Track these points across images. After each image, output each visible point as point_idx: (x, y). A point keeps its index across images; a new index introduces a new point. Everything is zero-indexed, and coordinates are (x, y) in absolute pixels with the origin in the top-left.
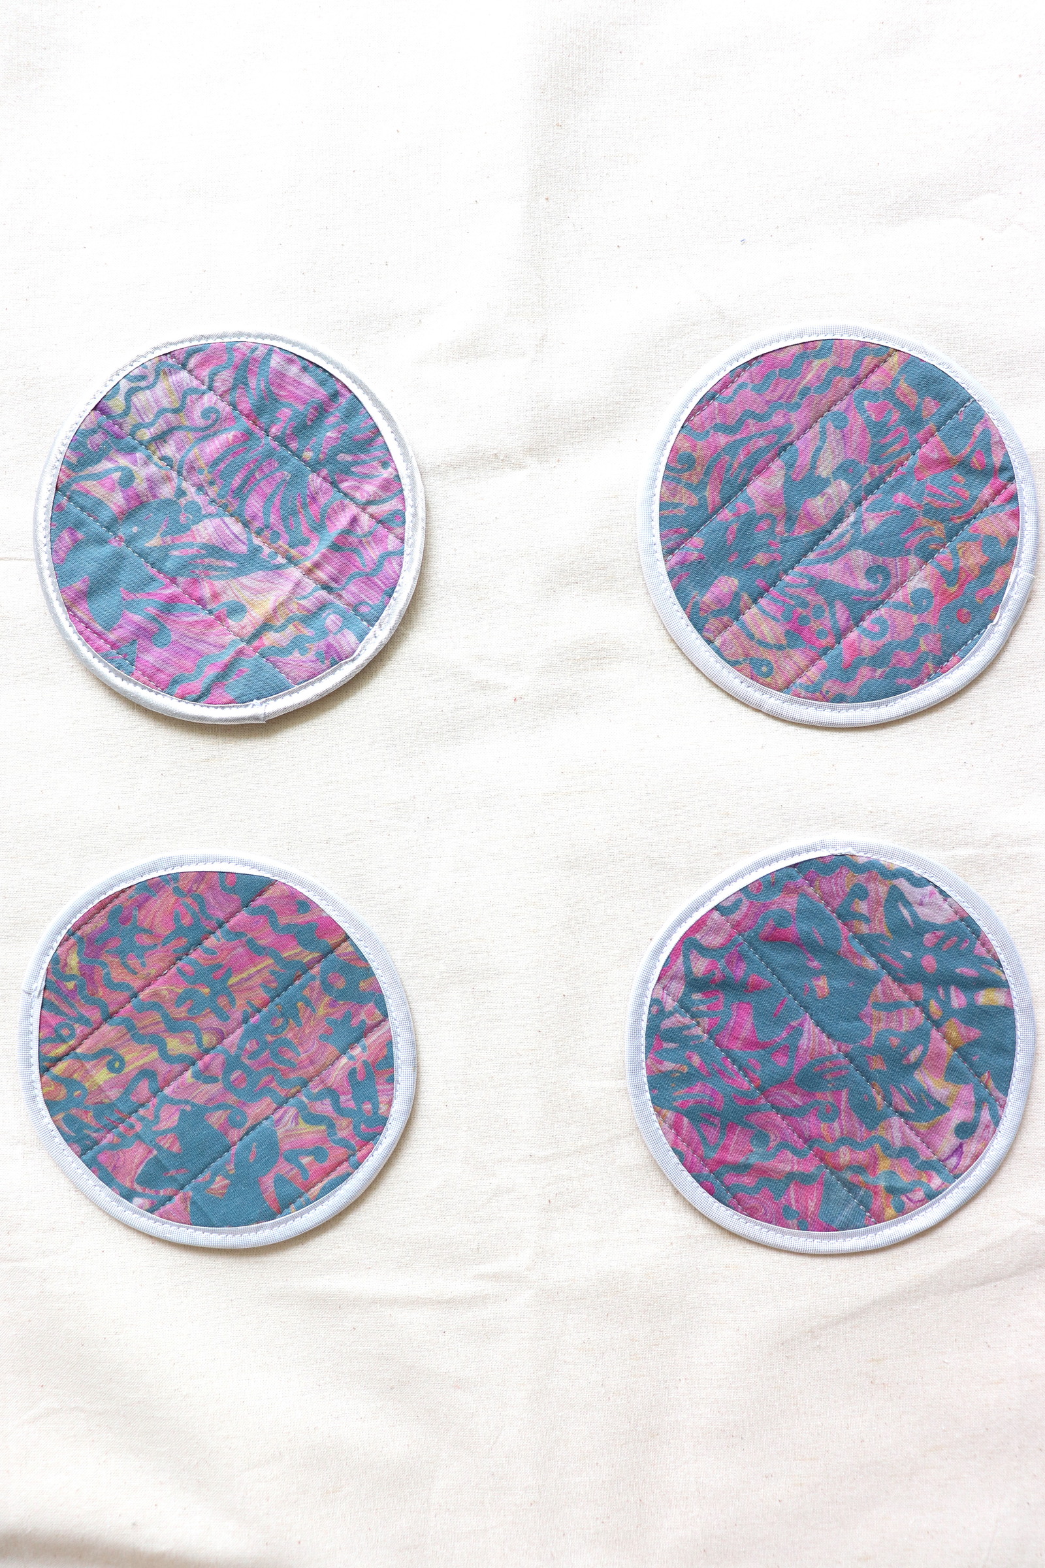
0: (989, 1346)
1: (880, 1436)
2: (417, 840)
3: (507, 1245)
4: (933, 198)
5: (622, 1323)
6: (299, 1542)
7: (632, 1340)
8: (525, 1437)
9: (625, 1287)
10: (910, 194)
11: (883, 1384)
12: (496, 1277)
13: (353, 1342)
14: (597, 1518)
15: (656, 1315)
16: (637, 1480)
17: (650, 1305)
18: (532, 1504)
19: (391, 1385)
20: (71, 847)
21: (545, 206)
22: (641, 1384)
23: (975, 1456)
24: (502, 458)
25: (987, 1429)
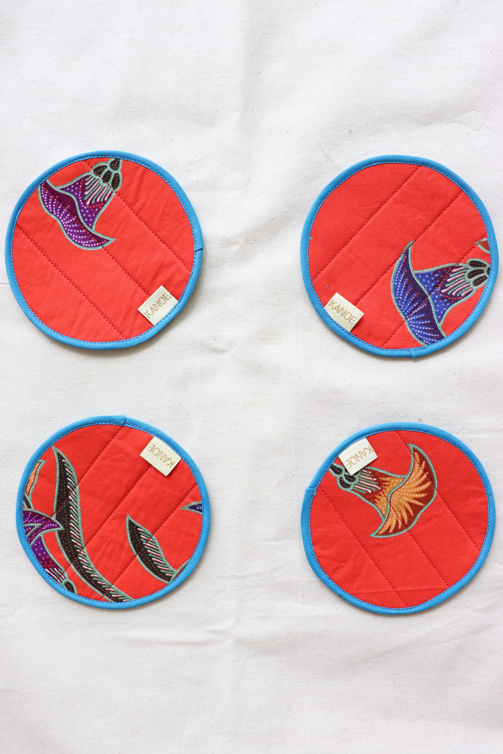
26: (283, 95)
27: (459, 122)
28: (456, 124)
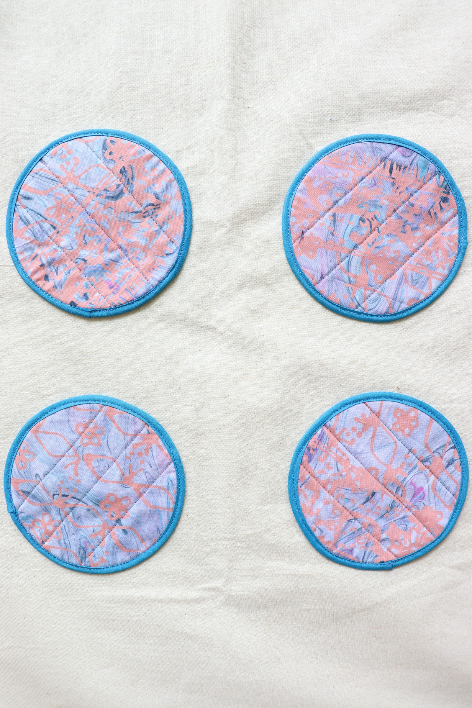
0: (428, 624)
1: (377, 658)
2: (175, 398)
3: (214, 576)
4: (421, 101)
5: (264, 610)
6: (121, 702)
7: (269, 616)
8: (221, 661)
9: (266, 595)
10: (410, 99)
11: (380, 637)
12: (209, 589)
13: (145, 619)
14: (253, 696)
15: (280, 606)
16: (271, 681)
17: (277, 602)
18: (224, 689)
19: (162, 639)
20: (17, 398)
21: (238, 102)
22: (273, 636)
23: (419, 668)
24: (215, 222)
25: (425, 658)
26: (267, 85)
27: (433, 111)
28: (430, 112)
